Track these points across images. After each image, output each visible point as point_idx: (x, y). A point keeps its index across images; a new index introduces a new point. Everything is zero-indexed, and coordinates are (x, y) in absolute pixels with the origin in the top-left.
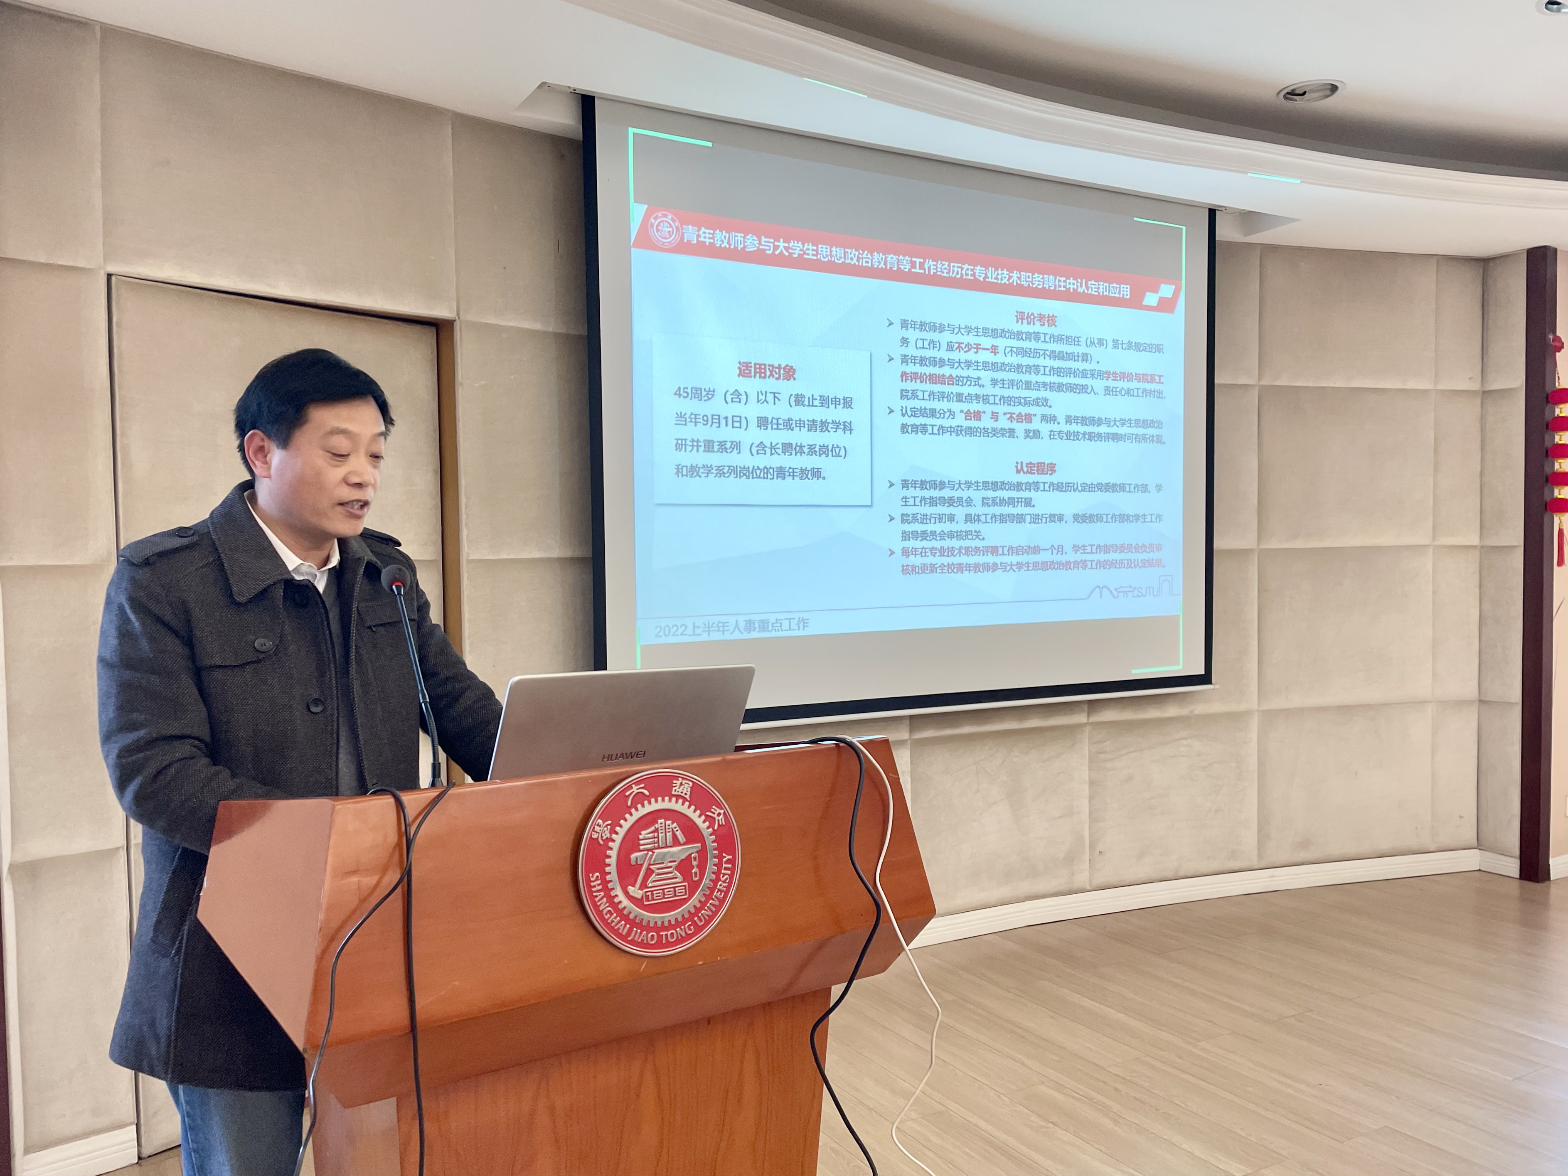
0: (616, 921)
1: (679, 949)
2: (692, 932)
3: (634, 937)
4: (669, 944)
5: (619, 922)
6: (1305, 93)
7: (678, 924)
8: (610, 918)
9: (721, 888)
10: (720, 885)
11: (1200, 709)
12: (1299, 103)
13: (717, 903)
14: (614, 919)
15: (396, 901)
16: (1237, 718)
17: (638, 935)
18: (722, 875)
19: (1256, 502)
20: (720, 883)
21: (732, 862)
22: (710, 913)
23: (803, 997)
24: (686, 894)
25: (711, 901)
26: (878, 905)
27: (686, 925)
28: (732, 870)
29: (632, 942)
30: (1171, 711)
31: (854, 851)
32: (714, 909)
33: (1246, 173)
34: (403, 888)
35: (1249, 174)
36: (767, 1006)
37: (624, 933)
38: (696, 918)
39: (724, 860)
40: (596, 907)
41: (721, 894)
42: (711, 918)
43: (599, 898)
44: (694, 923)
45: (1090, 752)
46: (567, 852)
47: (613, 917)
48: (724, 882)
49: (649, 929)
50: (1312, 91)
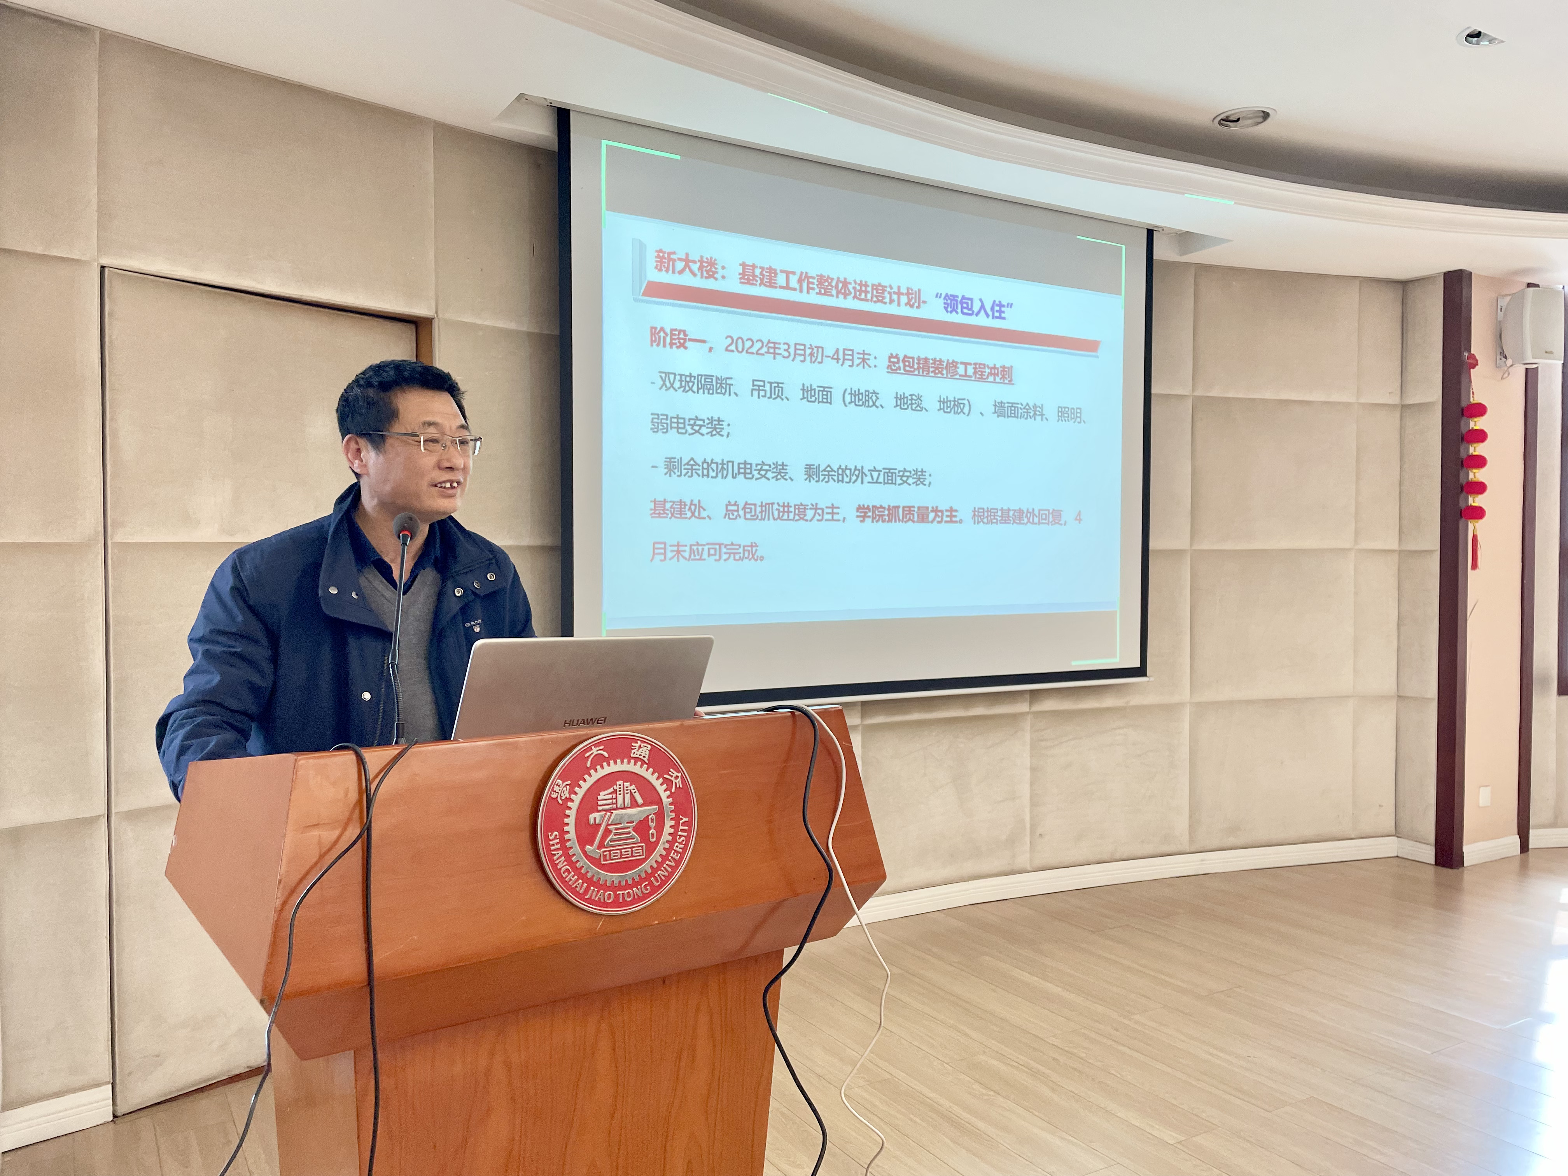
0: (573, 879)
1: (636, 908)
2: (648, 892)
3: (592, 894)
4: (626, 904)
5: (577, 880)
6: (1238, 120)
7: (635, 884)
8: (566, 877)
9: (678, 849)
10: (677, 847)
11: (1136, 700)
12: (1234, 128)
13: (673, 864)
14: (572, 877)
15: (355, 857)
16: (1170, 709)
17: (594, 894)
18: (678, 837)
19: (1189, 505)
20: (677, 844)
21: (689, 824)
22: (666, 874)
23: (756, 959)
24: (643, 855)
25: (667, 862)
26: (830, 869)
27: (643, 886)
28: (689, 831)
29: (590, 901)
30: (1109, 701)
31: (808, 816)
32: (670, 870)
33: (1183, 194)
34: (363, 842)
35: (1186, 195)
36: (721, 968)
37: (581, 892)
38: (652, 879)
39: (681, 822)
40: (554, 866)
41: (677, 856)
42: (668, 878)
43: (558, 856)
44: (651, 883)
45: (1031, 739)
46: (527, 811)
47: (570, 875)
48: (680, 843)
49: (606, 888)
50: (1245, 118)
